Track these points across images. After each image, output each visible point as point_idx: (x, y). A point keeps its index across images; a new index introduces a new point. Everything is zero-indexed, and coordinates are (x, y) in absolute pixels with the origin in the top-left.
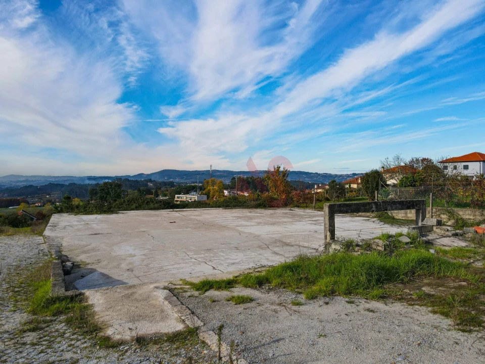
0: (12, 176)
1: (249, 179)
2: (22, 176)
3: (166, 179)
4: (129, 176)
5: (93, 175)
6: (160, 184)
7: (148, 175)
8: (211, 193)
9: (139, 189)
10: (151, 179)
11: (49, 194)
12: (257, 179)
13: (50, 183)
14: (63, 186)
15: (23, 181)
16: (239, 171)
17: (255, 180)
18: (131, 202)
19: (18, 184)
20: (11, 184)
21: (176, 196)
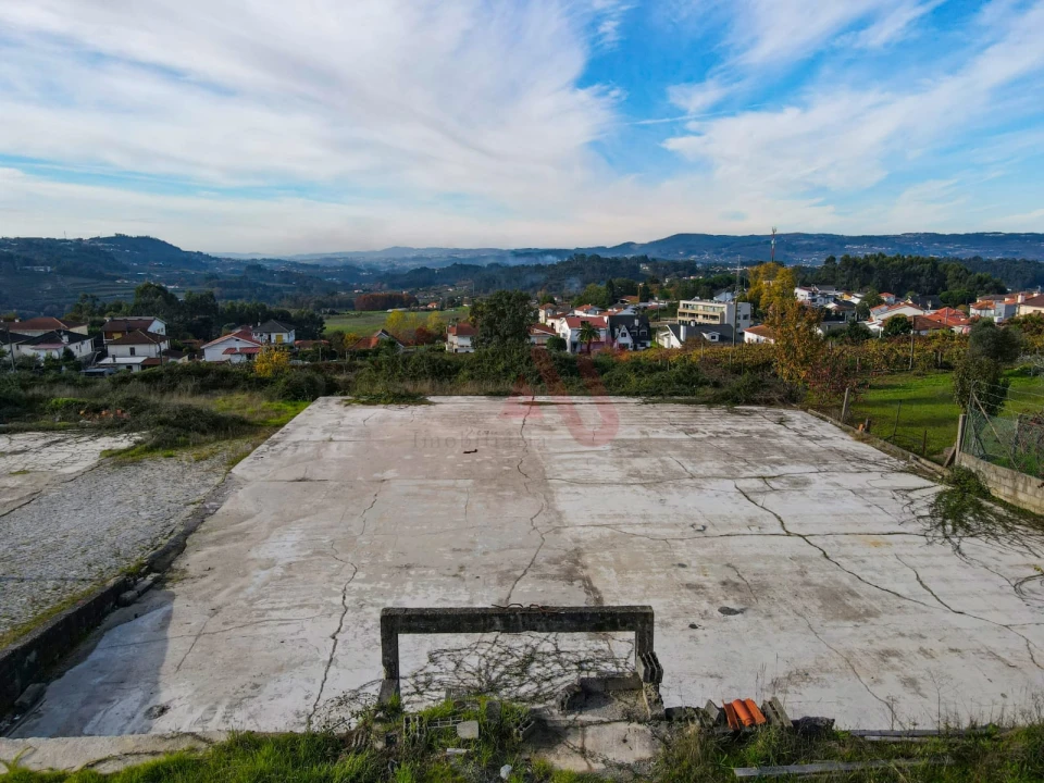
0: (396, 248)
1: (872, 262)
2: (411, 250)
3: (680, 256)
4: (603, 249)
5: (533, 247)
6: (666, 267)
7: (643, 246)
8: (764, 298)
9: (611, 282)
10: (646, 257)
11: (452, 286)
12: (895, 259)
13: (455, 264)
14: (477, 268)
15: (414, 259)
16: (861, 234)
17: (888, 262)
18: (498, 357)
19: (405, 264)
20: (394, 265)
21: (682, 302)
